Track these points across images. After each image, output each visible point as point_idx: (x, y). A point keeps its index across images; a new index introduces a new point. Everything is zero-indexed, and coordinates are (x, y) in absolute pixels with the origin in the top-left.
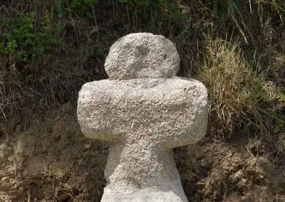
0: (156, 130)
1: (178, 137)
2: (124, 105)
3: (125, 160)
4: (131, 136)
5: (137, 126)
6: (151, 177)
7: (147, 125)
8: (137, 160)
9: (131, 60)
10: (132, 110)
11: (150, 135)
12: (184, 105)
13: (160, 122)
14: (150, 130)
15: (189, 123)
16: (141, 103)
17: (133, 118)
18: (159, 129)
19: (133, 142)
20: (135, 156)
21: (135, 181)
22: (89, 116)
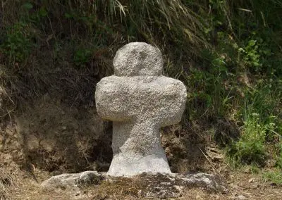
0: (157, 114)
1: (170, 118)
2: (136, 95)
3: (135, 135)
4: (140, 118)
5: (145, 110)
6: (152, 147)
7: (151, 110)
8: (143, 135)
9: (136, 62)
10: (143, 98)
11: (153, 117)
12: (175, 95)
13: (160, 107)
14: (153, 113)
15: (178, 109)
16: (149, 93)
17: (143, 104)
19: (142, 121)
20: (143, 132)
21: (141, 150)
22: (112, 102)
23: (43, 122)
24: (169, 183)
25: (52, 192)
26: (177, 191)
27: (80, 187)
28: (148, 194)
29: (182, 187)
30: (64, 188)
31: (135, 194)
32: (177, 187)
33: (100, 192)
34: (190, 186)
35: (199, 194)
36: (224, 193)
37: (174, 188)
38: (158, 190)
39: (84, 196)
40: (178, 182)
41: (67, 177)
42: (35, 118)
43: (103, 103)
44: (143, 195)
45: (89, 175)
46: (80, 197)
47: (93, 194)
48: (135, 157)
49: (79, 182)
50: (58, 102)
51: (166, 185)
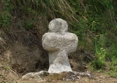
1: (72, 49)
3: (59, 56)
4: (61, 49)
5: (63, 46)
6: (66, 61)
7: (65, 46)
9: (58, 27)
11: (66, 49)
12: (74, 40)
13: (69, 45)
15: (75, 46)
16: (64, 39)
17: (62, 44)
18: (68, 47)
19: (62, 51)
20: (62, 55)
21: (62, 63)
22: (50, 43)
23: (17, 53)
24: (75, 75)
25: (28, 79)
26: (78, 78)
27: (41, 77)
28: (67, 79)
29: (80, 77)
30: (33, 78)
31: (62, 80)
32: (78, 77)
33: (49, 79)
34: (83, 76)
35: (86, 80)
36: (95, 79)
37: (77, 77)
38: (71, 78)
39: (43, 80)
40: (78, 75)
41: (34, 73)
42: (14, 51)
43: (46, 43)
44: (65, 80)
45: (44, 72)
46: (41, 81)
47: (46, 80)
48: (59, 65)
49: (40, 75)
50: (22, 44)
51: (74, 76)
